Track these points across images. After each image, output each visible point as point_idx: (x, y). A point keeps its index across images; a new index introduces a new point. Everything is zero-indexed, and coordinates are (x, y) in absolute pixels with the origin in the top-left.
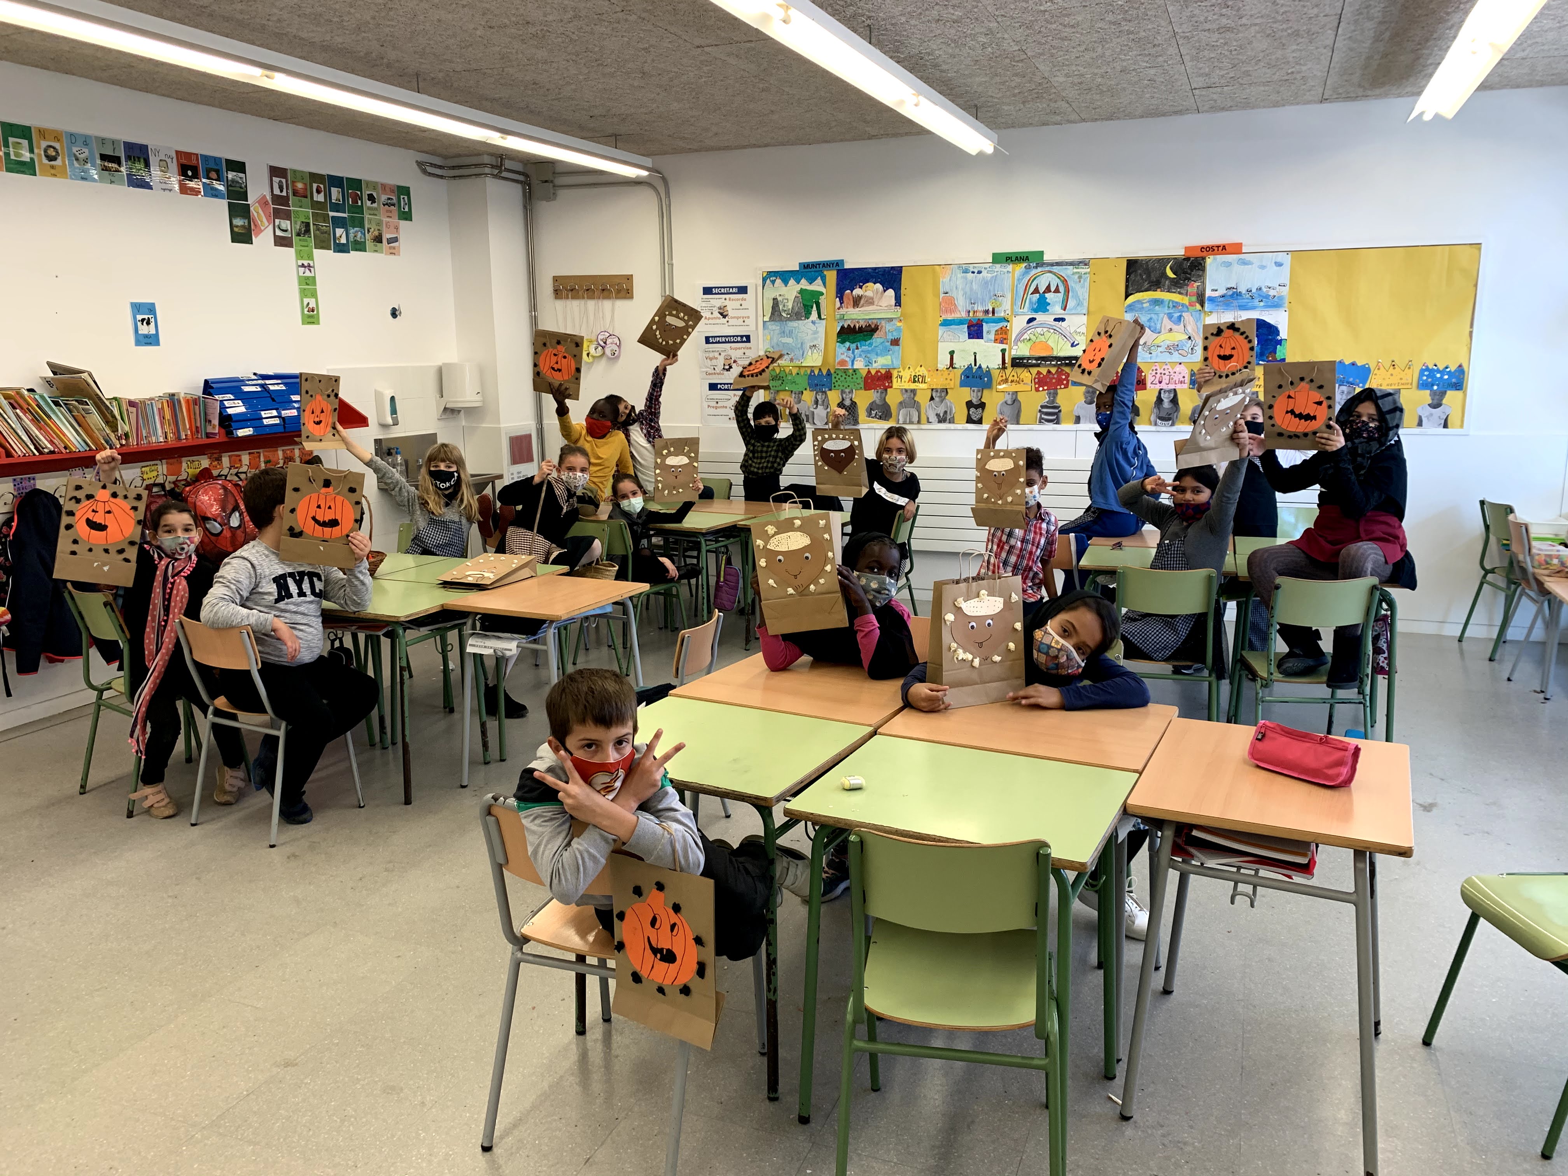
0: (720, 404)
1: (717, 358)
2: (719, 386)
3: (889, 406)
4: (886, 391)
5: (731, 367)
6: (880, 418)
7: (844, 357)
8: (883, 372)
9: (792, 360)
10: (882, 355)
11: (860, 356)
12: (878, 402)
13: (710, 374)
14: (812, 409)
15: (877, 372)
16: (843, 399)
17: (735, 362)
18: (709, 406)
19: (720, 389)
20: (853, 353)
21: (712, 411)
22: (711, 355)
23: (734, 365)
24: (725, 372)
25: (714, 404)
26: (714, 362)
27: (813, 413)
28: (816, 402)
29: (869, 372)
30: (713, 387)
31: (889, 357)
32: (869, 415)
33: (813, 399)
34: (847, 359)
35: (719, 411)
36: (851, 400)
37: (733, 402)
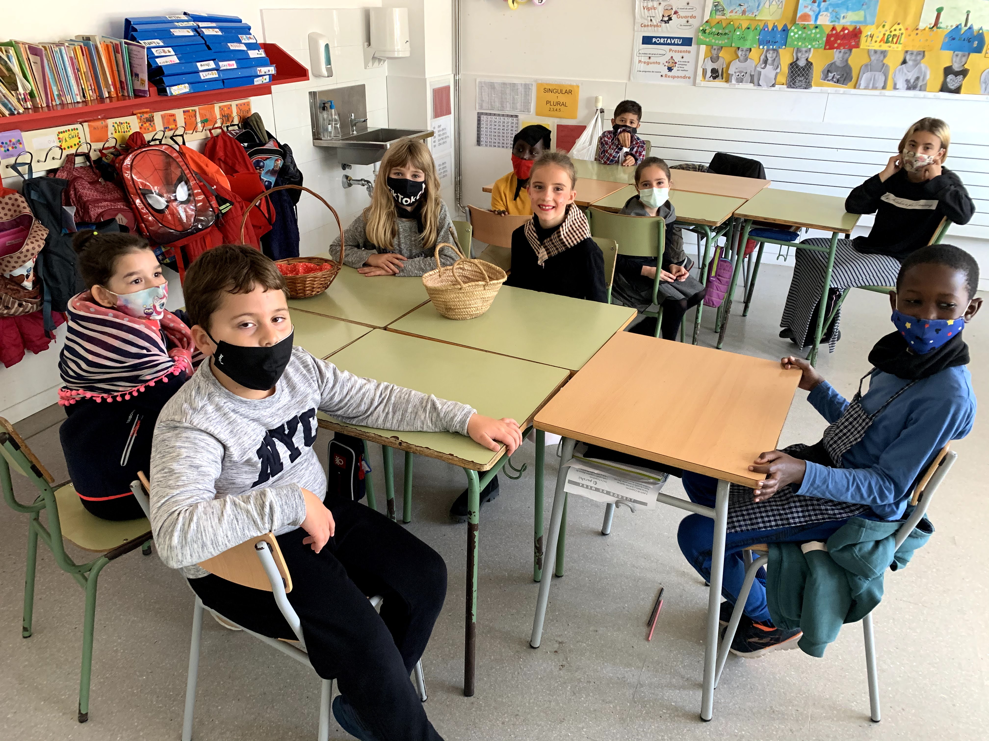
0: (652, 60)
1: (655, 9)
2: (654, 40)
3: (850, 69)
4: (851, 50)
5: (670, 19)
6: (838, 81)
7: (807, 11)
8: (851, 29)
9: (744, 12)
10: (853, 10)
11: (827, 10)
12: (839, 64)
13: (645, 26)
14: (759, 69)
15: (844, 29)
16: (797, 59)
17: (676, 13)
18: (640, 61)
19: (655, 43)
20: (819, 6)
21: (642, 67)
22: (650, 4)
23: (674, 17)
24: (663, 24)
25: (647, 60)
26: (652, 13)
27: (760, 73)
28: (766, 62)
29: (834, 28)
30: (647, 40)
31: (862, 13)
32: (825, 78)
33: (763, 57)
34: (811, 13)
35: (651, 67)
36: (807, 60)
37: (667, 58)
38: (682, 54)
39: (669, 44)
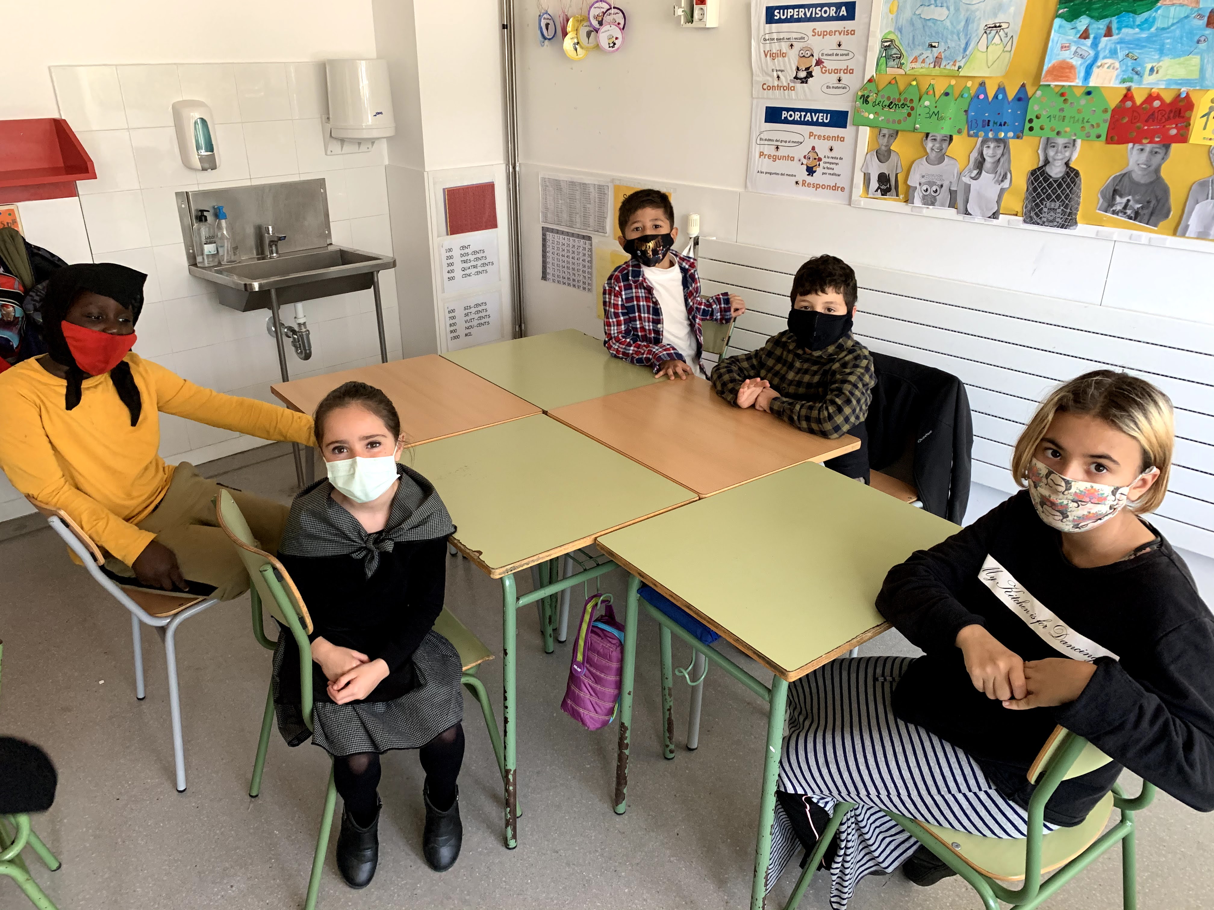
0: (782, 152)
1: (784, 55)
2: (784, 114)
3: (1166, 190)
5: (810, 75)
6: (1136, 216)
8: (1168, 98)
9: (937, 61)
10: (1175, 54)
13: (770, 88)
15: (1151, 98)
18: (761, 154)
19: (786, 121)
20: (1095, 45)
21: (766, 164)
22: (775, 47)
23: (816, 71)
24: (799, 86)
25: (773, 152)
26: (779, 63)
29: (1128, 96)
30: (773, 115)
31: (1195, 60)
32: (1109, 205)
34: (1076, 62)
35: (780, 166)
36: (1067, 164)
37: (805, 149)
38: (831, 143)
39: (808, 123)
